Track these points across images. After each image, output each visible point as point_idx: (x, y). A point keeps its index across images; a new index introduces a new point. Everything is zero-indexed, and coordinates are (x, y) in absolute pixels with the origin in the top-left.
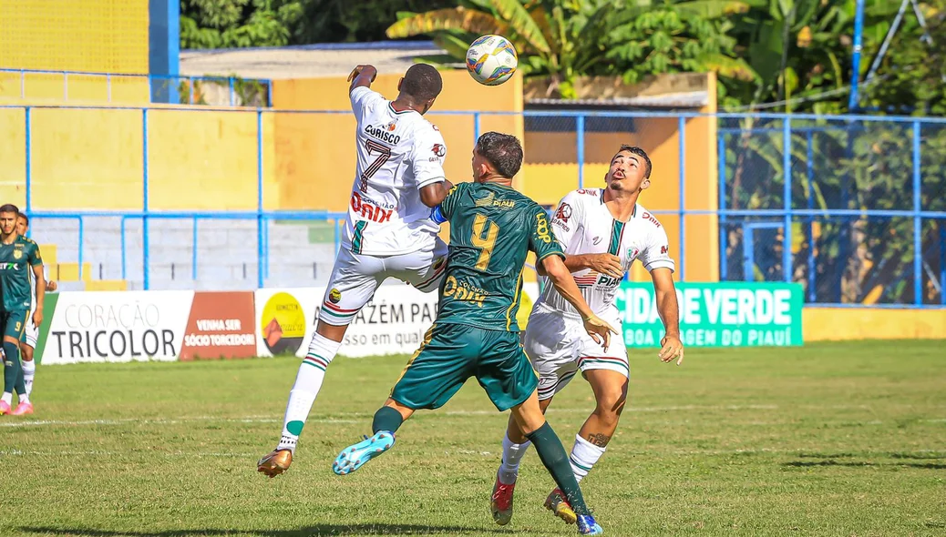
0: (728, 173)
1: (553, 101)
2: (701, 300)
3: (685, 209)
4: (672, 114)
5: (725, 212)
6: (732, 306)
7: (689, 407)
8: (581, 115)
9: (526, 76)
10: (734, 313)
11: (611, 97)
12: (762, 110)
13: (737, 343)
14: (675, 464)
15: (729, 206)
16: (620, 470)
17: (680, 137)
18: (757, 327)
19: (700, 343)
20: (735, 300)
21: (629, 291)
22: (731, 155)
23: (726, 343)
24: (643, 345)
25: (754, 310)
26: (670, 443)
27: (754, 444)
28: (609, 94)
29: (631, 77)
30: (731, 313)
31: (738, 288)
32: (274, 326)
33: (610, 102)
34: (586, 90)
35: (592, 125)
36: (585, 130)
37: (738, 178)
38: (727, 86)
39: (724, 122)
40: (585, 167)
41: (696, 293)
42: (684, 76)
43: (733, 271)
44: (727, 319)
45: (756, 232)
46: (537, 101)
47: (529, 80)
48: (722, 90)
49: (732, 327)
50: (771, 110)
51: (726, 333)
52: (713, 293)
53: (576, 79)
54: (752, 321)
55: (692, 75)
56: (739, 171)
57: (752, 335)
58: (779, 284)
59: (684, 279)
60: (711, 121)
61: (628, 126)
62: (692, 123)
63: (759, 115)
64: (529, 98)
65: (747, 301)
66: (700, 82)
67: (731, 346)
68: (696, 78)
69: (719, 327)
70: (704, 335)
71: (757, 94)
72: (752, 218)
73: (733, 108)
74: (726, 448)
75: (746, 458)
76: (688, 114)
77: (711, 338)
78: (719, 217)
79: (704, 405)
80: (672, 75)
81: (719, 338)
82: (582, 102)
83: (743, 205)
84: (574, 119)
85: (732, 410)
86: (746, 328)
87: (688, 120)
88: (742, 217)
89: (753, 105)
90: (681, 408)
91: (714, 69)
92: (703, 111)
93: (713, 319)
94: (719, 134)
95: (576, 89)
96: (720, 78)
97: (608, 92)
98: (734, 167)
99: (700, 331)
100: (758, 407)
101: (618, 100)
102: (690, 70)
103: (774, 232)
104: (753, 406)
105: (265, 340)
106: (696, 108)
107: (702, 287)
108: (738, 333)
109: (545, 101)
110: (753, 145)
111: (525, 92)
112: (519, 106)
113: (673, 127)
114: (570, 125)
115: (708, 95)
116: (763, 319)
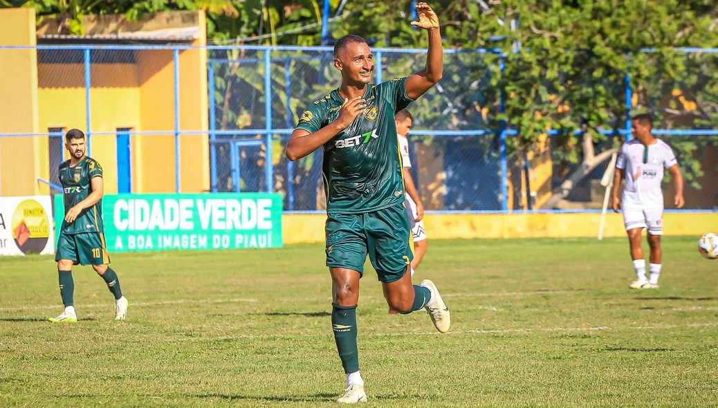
0: (220, 99)
1: (63, 37)
2: (195, 209)
3: (179, 130)
4: (167, 47)
5: (214, 132)
6: (221, 214)
7: (181, 301)
8: (88, 47)
9: (39, 14)
10: (224, 220)
11: (115, 32)
12: (246, 43)
13: (225, 246)
14: (164, 350)
15: (218, 127)
16: (117, 356)
17: (175, 66)
18: (243, 232)
19: (193, 247)
20: (224, 209)
21: (131, 202)
22: (220, 82)
23: (216, 246)
24: (144, 249)
25: (240, 217)
26: (161, 332)
27: (234, 332)
28: (113, 30)
29: (132, 15)
30: (220, 220)
31: (225, 198)
33: (114, 37)
34: (92, 26)
35: (97, 58)
36: (91, 61)
37: (227, 103)
38: (214, 21)
39: (214, 54)
40: (92, 91)
41: (190, 203)
42: (177, 13)
43: (221, 185)
44: (217, 225)
45: (241, 148)
46: (50, 36)
47: (42, 18)
48: (211, 26)
49: (221, 232)
50: (255, 42)
51: (216, 237)
52: (204, 202)
53: (81, 17)
54: (238, 227)
55: (185, 12)
56: (228, 96)
57: (239, 239)
58: (261, 194)
59: (179, 191)
60: (202, 51)
61: (129, 58)
62: (184, 54)
63: (244, 48)
64: (42, 33)
65: (234, 209)
66: (192, 18)
67: (220, 249)
68: (187, 15)
69: (210, 232)
70: (197, 239)
71: (244, 29)
72: (239, 136)
73: (221, 42)
74: (210, 336)
75: (226, 344)
76: (181, 47)
77: (203, 242)
78: (210, 136)
79: (194, 299)
80: (167, 13)
81: (210, 241)
82: (88, 37)
83: (232, 125)
84: (82, 51)
85: (219, 303)
86: (234, 232)
87: (181, 51)
88: (231, 136)
89: (239, 39)
90: (174, 302)
91: (205, 8)
92: (195, 44)
93: (205, 226)
94: (209, 64)
95: (83, 26)
96: (208, 15)
97: (113, 26)
98: (222, 92)
99: (193, 236)
100: (241, 300)
101: (122, 35)
102: (185, 8)
103: (258, 149)
104: (236, 300)
106: (188, 42)
107: (194, 198)
108: (226, 237)
109: (56, 36)
110: (241, 74)
111: (38, 28)
112: (33, 42)
113: (169, 56)
114: (78, 57)
115: (199, 30)
116: (248, 225)
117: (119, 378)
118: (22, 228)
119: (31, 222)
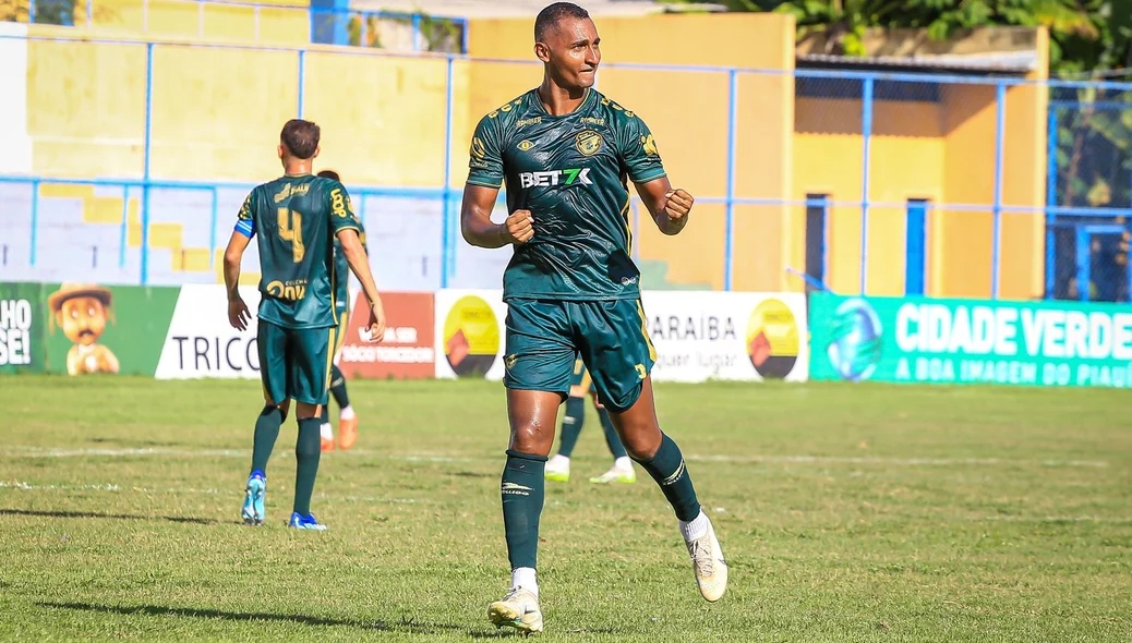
0: (1063, 159)
1: (834, 59)
2: (1018, 324)
3: (1001, 204)
4: (989, 80)
5: (1055, 210)
6: (1058, 334)
7: (992, 461)
8: (869, 77)
9: (799, 25)
10: (1061, 342)
11: (911, 54)
12: (1108, 78)
13: (1063, 381)
14: (965, 532)
15: (1059, 202)
16: (893, 537)
17: (999, 110)
18: (1091, 362)
19: (1014, 380)
20: (1062, 326)
21: (924, 308)
22: (1065, 136)
23: (1048, 380)
24: (940, 381)
25: (1087, 340)
26: (961, 506)
27: (1073, 510)
28: (908, 51)
29: (938, 30)
30: (1057, 342)
31: (1066, 310)
32: (460, 338)
33: (908, 61)
34: (876, 44)
35: (884, 92)
36: (875, 96)
37: (1074, 170)
38: (1061, 45)
39: (1059, 94)
40: (872, 140)
41: (1011, 314)
42: (1006, 31)
43: (1060, 289)
44: (1052, 350)
45: (1093, 237)
46: (814, 57)
47: (803, 31)
48: (1057, 52)
49: (1057, 361)
50: (1121, 78)
51: (1049, 367)
52: (1034, 314)
53: (862, 30)
54: (1083, 353)
55: (1018, 29)
56: (1077, 157)
57: (1084, 373)
58: (1120, 305)
59: (998, 294)
60: (1040, 88)
61: (930, 93)
62: (1013, 92)
63: (1105, 86)
64: (804, 52)
65: (1077, 327)
66: (1027, 39)
67: (1055, 386)
68: (1022, 33)
69: (1041, 360)
70: (1020, 370)
71: (1106, 58)
72: (1091, 219)
73: (1070, 76)
74: (1035, 514)
75: (1058, 528)
76: (1008, 80)
77: (1029, 373)
78: (1047, 216)
79: (1011, 458)
80: (991, 29)
81: (1040, 373)
82: (871, 60)
83: (1081, 201)
84: (859, 83)
85: (1048, 467)
86: (1075, 362)
87: (1009, 87)
88: (1078, 218)
89: (1097, 72)
90: (982, 461)
91: (1047, 21)
92: (1030, 78)
93: (1032, 349)
94: (1050, 109)
95: (864, 44)
96: (1052, 35)
97: (908, 45)
98: (1068, 150)
99: (1015, 365)
100: (1084, 463)
101: (922, 59)
102: (1017, 23)
103: (1118, 238)
104: (1076, 463)
105: (447, 357)
106: (1020, 73)
107: (1019, 307)
108: (1064, 368)
109: (823, 58)
110: (1098, 125)
111: (798, 44)
112: (789, 63)
113: (990, 95)
114: (855, 89)
115: (1038, 56)
116: (1098, 352)
117: (896, 570)
118: (761, 341)
119: (774, 332)
